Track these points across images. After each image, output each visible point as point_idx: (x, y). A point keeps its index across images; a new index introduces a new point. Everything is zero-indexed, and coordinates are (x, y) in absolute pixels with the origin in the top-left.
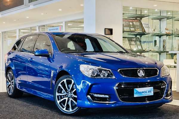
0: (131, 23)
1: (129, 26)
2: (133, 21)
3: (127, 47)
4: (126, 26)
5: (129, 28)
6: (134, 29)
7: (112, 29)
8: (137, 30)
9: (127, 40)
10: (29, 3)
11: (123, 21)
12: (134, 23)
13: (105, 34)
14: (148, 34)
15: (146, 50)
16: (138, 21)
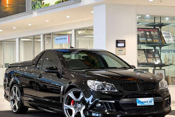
0: (148, 33)
1: (146, 36)
2: (151, 30)
4: (142, 37)
5: (145, 39)
6: (151, 39)
7: (125, 41)
8: (155, 41)
9: (143, 52)
10: (32, 10)
11: (138, 31)
12: (152, 33)
13: (117, 46)
14: (168, 45)
15: (167, 64)
16: (157, 30)
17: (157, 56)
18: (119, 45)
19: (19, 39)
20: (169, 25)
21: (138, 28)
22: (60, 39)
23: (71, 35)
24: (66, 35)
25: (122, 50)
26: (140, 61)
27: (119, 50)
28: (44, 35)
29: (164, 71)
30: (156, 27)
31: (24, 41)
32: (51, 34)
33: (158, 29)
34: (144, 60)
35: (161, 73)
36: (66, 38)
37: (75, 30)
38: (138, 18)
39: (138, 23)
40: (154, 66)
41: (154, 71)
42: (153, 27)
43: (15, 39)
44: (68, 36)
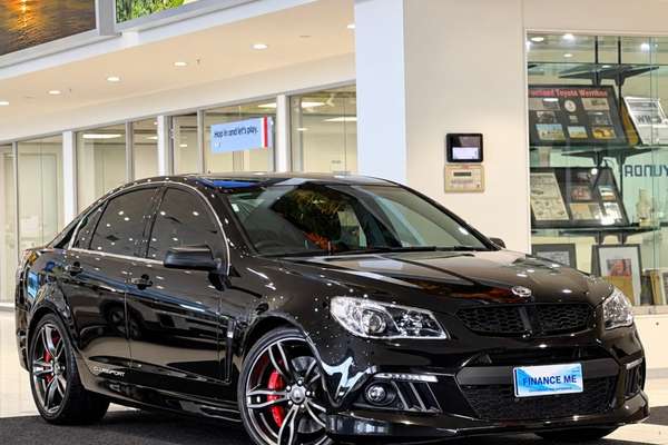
0: (570, 106)
1: (562, 118)
2: (582, 92)
3: (554, 212)
4: (547, 120)
5: (560, 126)
6: (583, 129)
7: (481, 135)
8: (597, 135)
9: (554, 180)
10: (118, 22)
11: (530, 96)
12: (587, 102)
13: (450, 158)
14: (650, 150)
15: (647, 224)
16: (606, 94)
17: (607, 192)
18: (458, 153)
19: (76, 134)
20: (653, 72)
21: (530, 86)
22: (233, 132)
23: (274, 115)
24: (256, 116)
25: (469, 174)
26: (540, 214)
27: (456, 174)
28: (170, 119)
29: (635, 249)
30: (604, 82)
31: (97, 143)
32: (195, 114)
33: (612, 87)
34: (555, 209)
35: (624, 261)
36: (252, 130)
37: (290, 98)
38: (532, 48)
39: (529, 67)
40: (599, 232)
41: (595, 250)
42: (589, 82)
43: (60, 134)
44: (262, 120)
